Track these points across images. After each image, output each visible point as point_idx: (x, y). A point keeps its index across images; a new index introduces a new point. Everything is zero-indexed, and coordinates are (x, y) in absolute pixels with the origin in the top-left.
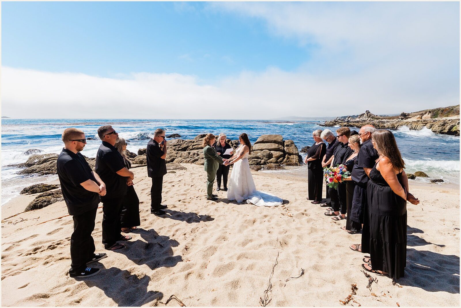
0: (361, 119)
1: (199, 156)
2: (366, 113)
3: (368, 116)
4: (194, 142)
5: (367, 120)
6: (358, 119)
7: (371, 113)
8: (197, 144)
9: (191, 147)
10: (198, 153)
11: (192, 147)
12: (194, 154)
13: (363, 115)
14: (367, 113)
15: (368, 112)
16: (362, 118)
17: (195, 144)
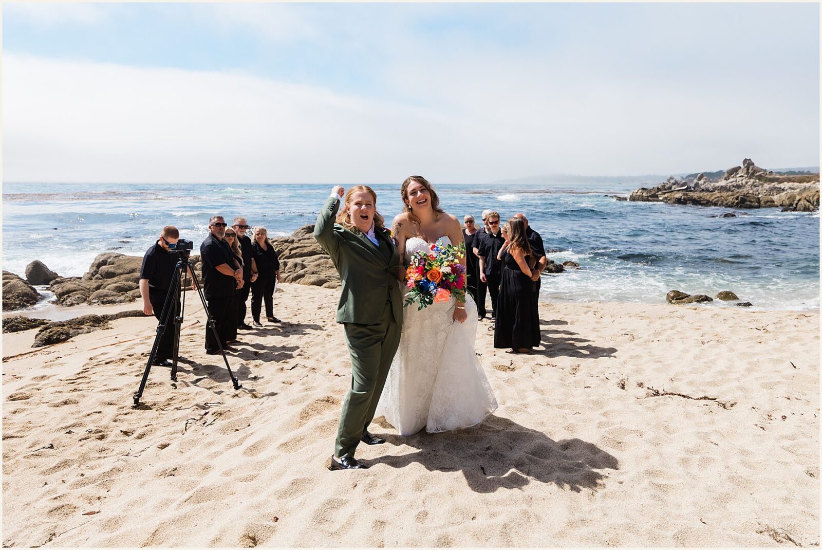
0: (732, 182)
1: (306, 269)
2: (744, 165)
3: (747, 173)
4: (292, 242)
5: (747, 183)
6: (723, 183)
7: (755, 165)
8: (301, 245)
9: (287, 253)
10: (304, 263)
11: (290, 253)
12: (296, 265)
13: (735, 171)
14: (746, 165)
15: (748, 163)
16: (734, 179)
17: (295, 245)
